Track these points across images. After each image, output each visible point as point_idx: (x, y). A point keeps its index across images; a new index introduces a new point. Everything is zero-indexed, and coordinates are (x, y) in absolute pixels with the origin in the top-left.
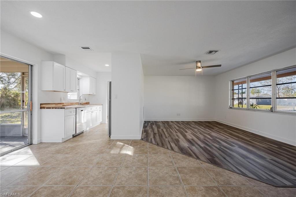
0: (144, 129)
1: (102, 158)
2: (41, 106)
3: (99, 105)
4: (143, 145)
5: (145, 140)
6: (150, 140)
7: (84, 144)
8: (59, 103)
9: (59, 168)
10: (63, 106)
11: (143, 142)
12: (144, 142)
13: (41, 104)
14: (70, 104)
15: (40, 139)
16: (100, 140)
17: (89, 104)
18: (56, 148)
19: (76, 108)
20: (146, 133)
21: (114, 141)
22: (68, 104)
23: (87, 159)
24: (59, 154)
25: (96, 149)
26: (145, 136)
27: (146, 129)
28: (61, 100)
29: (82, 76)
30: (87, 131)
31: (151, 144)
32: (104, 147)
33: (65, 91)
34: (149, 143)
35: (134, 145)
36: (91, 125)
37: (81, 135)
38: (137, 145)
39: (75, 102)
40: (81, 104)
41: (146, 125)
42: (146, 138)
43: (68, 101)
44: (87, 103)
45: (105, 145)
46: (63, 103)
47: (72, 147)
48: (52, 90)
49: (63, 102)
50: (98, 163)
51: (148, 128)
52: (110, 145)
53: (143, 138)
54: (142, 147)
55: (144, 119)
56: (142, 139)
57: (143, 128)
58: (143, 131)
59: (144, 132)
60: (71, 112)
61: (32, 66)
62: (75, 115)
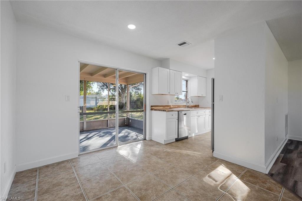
0: (283, 155)
1: (188, 181)
2: (152, 108)
3: (208, 109)
4: (269, 189)
5: (278, 179)
6: (291, 183)
7: (180, 153)
8: (166, 106)
9: (145, 172)
10: (170, 108)
11: (271, 182)
12: (274, 182)
13: (151, 106)
14: (177, 107)
15: (150, 136)
16: (199, 153)
17: (199, 107)
18: (157, 149)
19: (178, 111)
20: (284, 164)
21: (217, 161)
22: (174, 107)
23: (172, 175)
24: (155, 157)
25: (189, 164)
26: (281, 171)
27: (289, 156)
28: (168, 102)
29: (190, 77)
30: (192, 137)
31: (292, 195)
32: (199, 165)
33: (169, 94)
34: (287, 191)
35: (249, 181)
36: (197, 132)
37: (184, 141)
38: (255, 183)
39: (183, 105)
40: (188, 107)
41: (292, 147)
42: (281, 176)
43: (175, 104)
44: (197, 106)
45: (202, 163)
46: (170, 106)
47: (168, 152)
48: (158, 94)
49: (170, 104)
50: (180, 186)
51: (294, 155)
52: (208, 164)
53: (273, 172)
54: (266, 193)
55: (288, 136)
56: (271, 175)
57: (282, 153)
58: (278, 158)
59: (281, 162)
60: (173, 115)
61: (146, 74)
62: (177, 119)
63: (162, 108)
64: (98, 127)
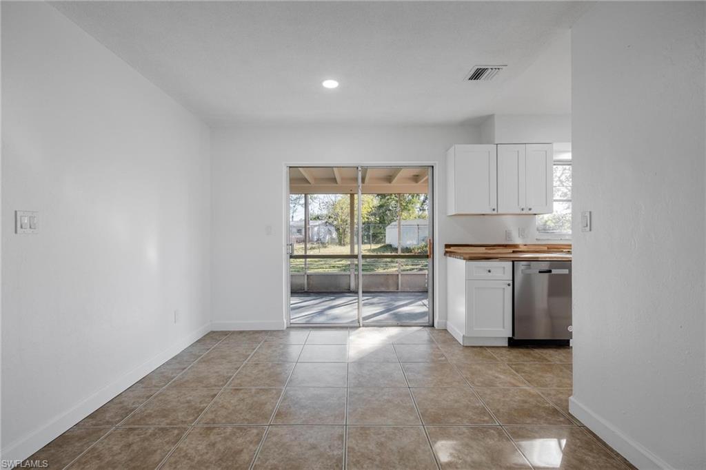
2: (447, 250)
13: (447, 246)
14: (546, 248)
15: (444, 321)
19: (513, 262)
28: (508, 235)
43: (537, 239)
46: (515, 246)
49: (517, 240)
60: (489, 271)
61: (433, 167)
62: (511, 282)
63: (482, 250)
64: (378, 287)
